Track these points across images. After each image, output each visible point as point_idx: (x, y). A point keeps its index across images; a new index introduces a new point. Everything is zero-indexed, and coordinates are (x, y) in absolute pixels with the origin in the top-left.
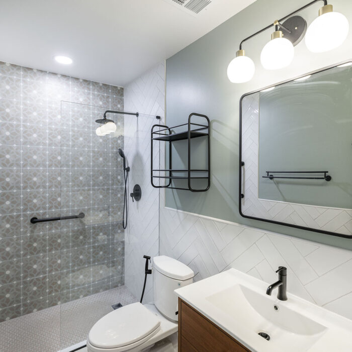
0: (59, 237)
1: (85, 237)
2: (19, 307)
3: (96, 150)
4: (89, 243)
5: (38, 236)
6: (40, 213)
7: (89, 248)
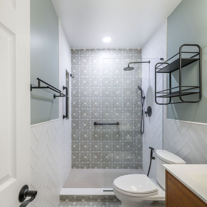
0: (107, 134)
1: (120, 136)
2: (89, 164)
3: (125, 87)
4: (122, 140)
5: (97, 132)
6: (98, 120)
7: (121, 142)
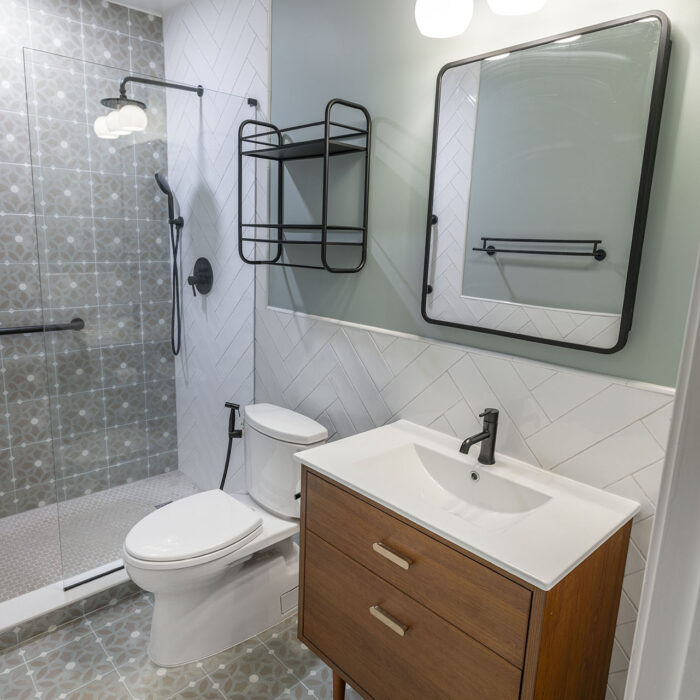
1: (88, 371)
3: (102, 173)
4: (98, 385)
7: (98, 394)
